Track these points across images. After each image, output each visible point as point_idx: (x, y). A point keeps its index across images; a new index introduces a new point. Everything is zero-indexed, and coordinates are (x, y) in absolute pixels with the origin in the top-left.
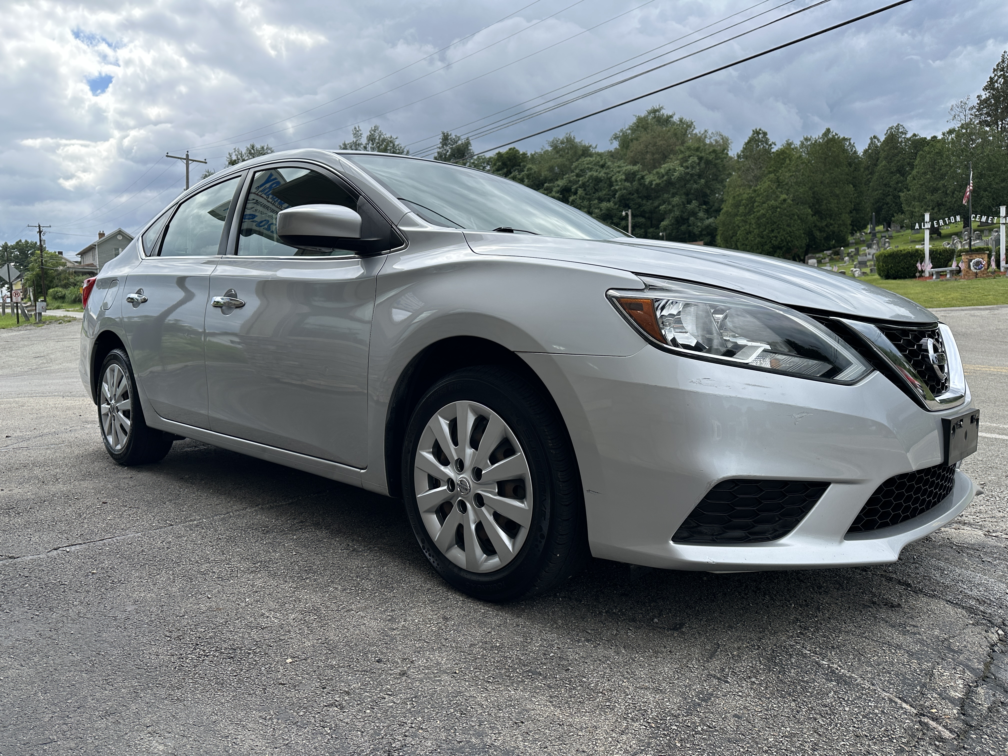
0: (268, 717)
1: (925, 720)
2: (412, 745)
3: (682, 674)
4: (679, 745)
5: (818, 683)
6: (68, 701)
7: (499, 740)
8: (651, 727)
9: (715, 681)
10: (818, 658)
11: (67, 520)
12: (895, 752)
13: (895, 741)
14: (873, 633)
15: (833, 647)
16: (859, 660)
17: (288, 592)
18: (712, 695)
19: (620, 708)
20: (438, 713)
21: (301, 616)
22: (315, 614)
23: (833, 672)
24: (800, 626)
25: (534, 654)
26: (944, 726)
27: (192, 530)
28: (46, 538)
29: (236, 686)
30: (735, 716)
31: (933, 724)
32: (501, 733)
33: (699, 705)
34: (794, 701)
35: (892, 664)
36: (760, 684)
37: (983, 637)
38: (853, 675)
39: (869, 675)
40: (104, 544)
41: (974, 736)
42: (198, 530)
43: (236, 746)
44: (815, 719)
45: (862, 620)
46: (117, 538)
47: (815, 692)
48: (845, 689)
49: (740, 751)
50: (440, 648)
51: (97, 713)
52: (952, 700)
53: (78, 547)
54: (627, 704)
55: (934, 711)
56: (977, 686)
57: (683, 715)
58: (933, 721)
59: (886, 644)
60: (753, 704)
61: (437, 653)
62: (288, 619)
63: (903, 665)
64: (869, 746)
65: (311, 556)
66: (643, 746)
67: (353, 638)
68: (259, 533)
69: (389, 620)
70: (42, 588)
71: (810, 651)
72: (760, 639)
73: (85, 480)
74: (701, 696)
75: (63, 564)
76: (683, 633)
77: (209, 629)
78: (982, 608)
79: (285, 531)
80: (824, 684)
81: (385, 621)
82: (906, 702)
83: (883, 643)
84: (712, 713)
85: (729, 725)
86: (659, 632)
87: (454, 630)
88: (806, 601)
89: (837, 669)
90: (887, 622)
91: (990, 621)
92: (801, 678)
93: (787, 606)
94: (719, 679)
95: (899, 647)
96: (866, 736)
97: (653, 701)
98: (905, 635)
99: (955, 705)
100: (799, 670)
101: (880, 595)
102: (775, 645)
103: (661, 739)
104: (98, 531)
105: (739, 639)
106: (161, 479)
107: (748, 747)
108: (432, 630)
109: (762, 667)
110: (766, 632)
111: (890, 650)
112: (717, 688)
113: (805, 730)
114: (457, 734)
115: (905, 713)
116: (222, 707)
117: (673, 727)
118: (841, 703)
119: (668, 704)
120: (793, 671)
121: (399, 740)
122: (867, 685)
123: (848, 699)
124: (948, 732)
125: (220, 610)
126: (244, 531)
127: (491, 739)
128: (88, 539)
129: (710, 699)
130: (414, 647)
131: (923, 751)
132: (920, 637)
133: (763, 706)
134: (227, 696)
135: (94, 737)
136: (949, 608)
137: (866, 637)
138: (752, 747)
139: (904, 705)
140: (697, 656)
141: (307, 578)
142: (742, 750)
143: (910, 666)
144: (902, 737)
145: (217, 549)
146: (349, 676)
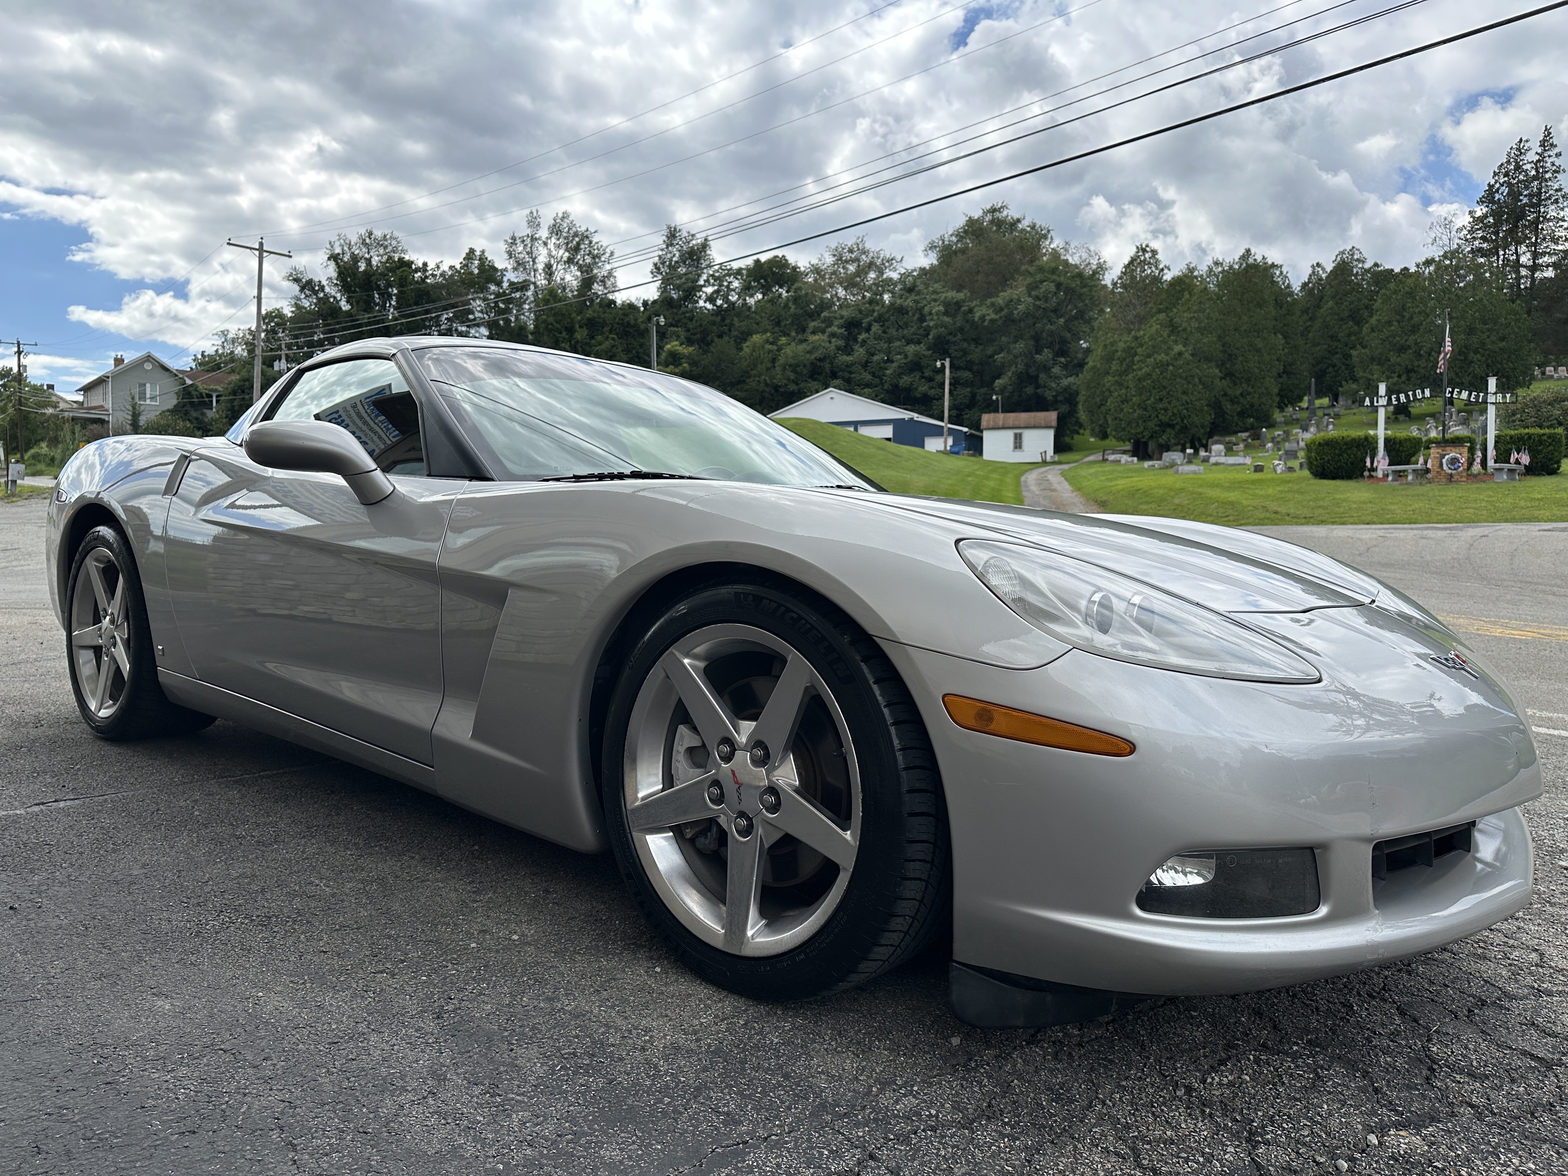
0: (302, 981)
21: (361, 886)
22: (380, 883)
29: (265, 952)
40: (105, 801)
53: (69, 803)
65: (386, 821)
69: (474, 892)
75: (49, 822)
87: (554, 903)
108: (525, 903)
125: (256, 877)
128: (82, 794)
141: (376, 846)
146: (408, 945)
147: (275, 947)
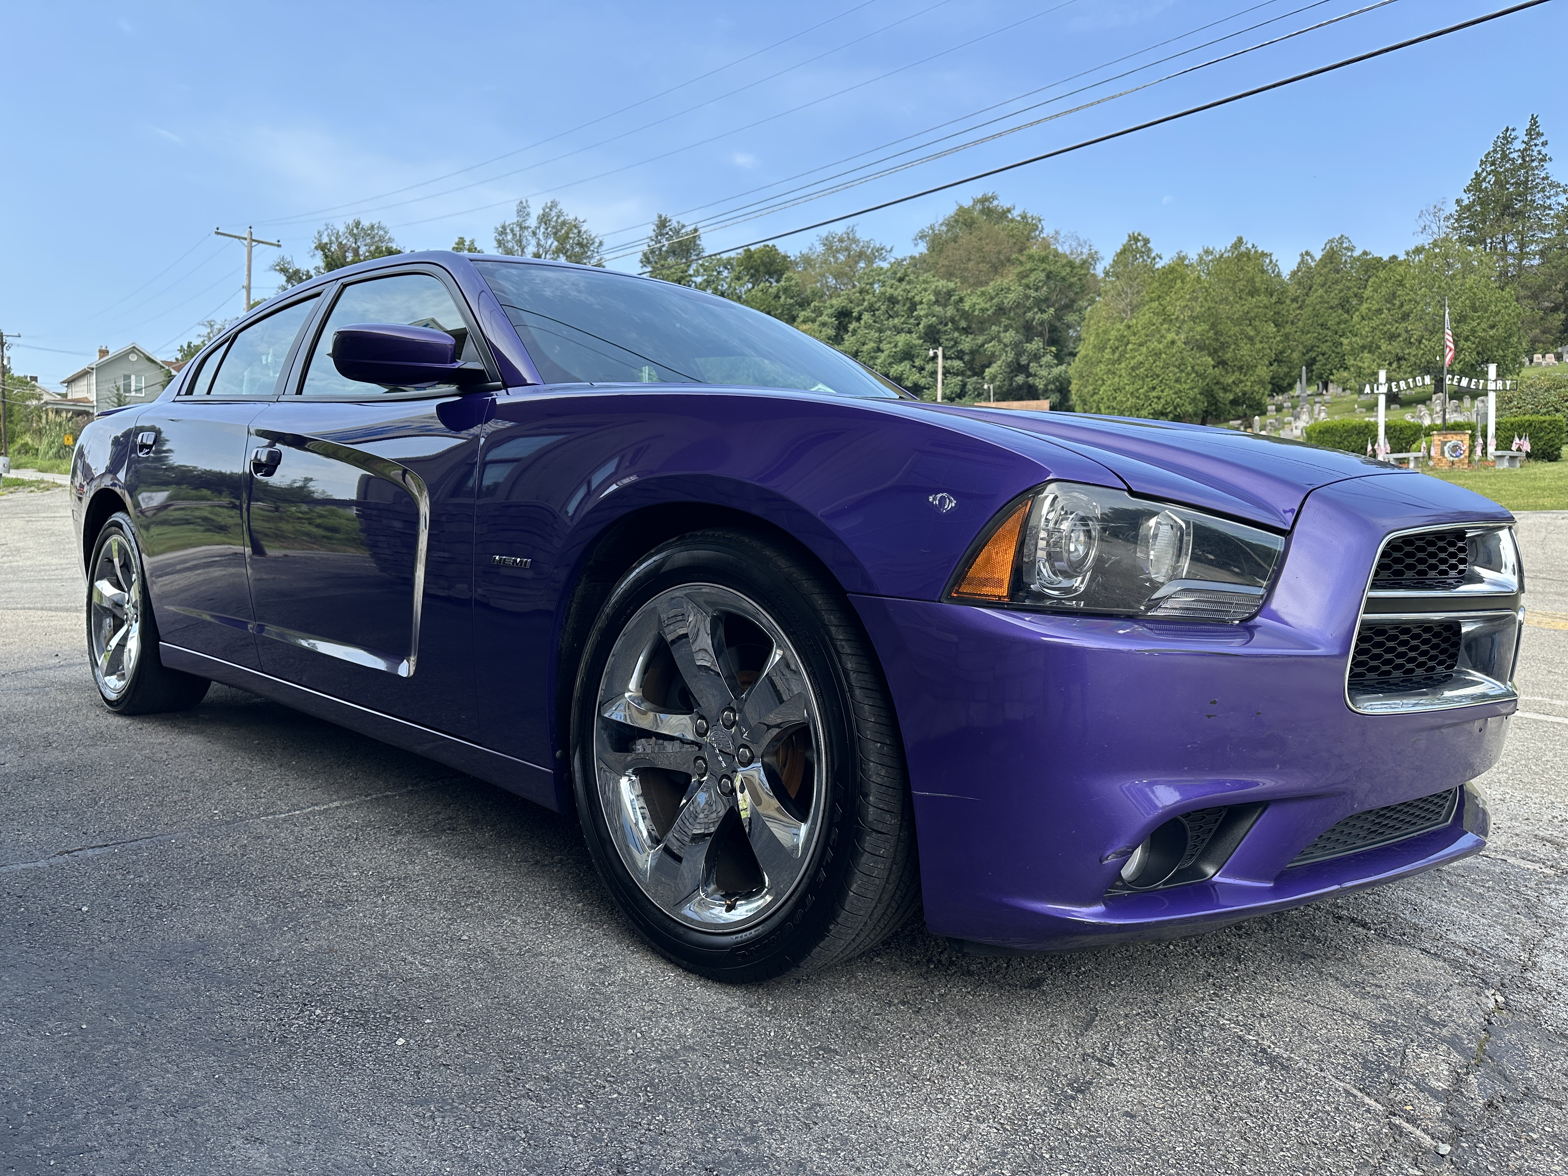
0: (429, 1114)
1: (1397, 1121)
2: (652, 1155)
3: (1045, 1053)
4: (1047, 1156)
5: (1243, 1067)
6: (111, 1089)
7: (782, 1149)
8: (1005, 1130)
9: (1094, 1064)
10: (1242, 1031)
11: (74, 809)
12: (1356, 1167)
13: (1355, 1151)
14: (1318, 996)
15: (1262, 1015)
16: (1301, 1034)
17: (439, 925)
18: (1091, 1083)
19: (959, 1102)
20: (687, 1108)
21: (464, 963)
22: (485, 960)
23: (1264, 1051)
24: (1214, 984)
25: (824, 1021)
26: (1423, 1130)
27: (279, 828)
28: (45, 836)
29: (372, 1067)
30: (1127, 1114)
31: (1408, 1127)
32: (784, 1139)
33: (1073, 1098)
34: (1210, 1092)
35: (1348, 1040)
36: (1160, 1069)
37: (1474, 1003)
38: (1292, 1055)
39: (1316, 1056)
41: (1465, 1145)
42: (287, 829)
43: (383, 1158)
44: (1241, 1119)
45: (1302, 975)
46: (159, 838)
47: (1240, 1081)
48: (1282, 1075)
49: (1135, 1164)
50: (682, 1012)
51: (158, 1109)
52: (1434, 1094)
53: (98, 851)
54: (968, 1097)
55: (1409, 1108)
56: (1468, 1074)
57: (1051, 1113)
58: (1408, 1122)
59: (1337, 1011)
60: (1152, 1097)
61: (677, 1020)
62: (443, 967)
63: (1363, 1042)
64: (1319, 1157)
65: (470, 871)
66: (994, 1158)
67: (547, 997)
68: (385, 834)
69: (601, 970)
70: (47, 914)
71: (1230, 1020)
72: (1157, 1003)
73: (96, 745)
74: (1075, 1085)
75: (77, 878)
76: (1044, 993)
77: (320, 981)
78: (1471, 962)
79: (425, 832)
80: (1251, 1069)
81: (594, 971)
82: (1368, 1094)
83: (1334, 1010)
84: (1092, 1110)
85: (1118, 1128)
86: (1009, 991)
88: (1220, 947)
89: (1270, 1047)
90: (1337, 979)
91: (1483, 980)
92: (1218, 1060)
93: (1192, 954)
94: (1100, 1060)
95: (1356, 1016)
96: (1316, 1144)
97: (1006, 1092)
98: (1365, 998)
99: (1439, 1100)
100: (1216, 1048)
101: (1326, 940)
102: (1180, 1011)
103: (1021, 1147)
104: (127, 827)
105: (1126, 1002)
106: (218, 747)
107: (1147, 1160)
109: (1161, 1043)
110: (1165, 993)
111: (1343, 1020)
112: (1099, 1074)
113: (1228, 1136)
114: (719, 1140)
115: (1368, 1111)
116: (355, 1100)
117: (1037, 1131)
118: (1277, 1097)
119: (1027, 1096)
120: (1205, 1050)
121: (631, 1149)
122: (1314, 1070)
123: (1287, 1090)
124: (1428, 1138)
126: (361, 830)
127: (769, 1148)
128: (112, 839)
129: (1089, 1089)
130: (642, 1012)
131: (1396, 1164)
132: (1386, 1002)
133: (1166, 1101)
134: (360, 1082)
135: (159, 1144)
136: (1425, 960)
137: (1308, 1002)
138: (1153, 1158)
139: (1367, 1100)
140: (1066, 1027)
141: (467, 905)
142: (1138, 1163)
143: (1373, 1043)
144: (1366, 1145)
145: (321, 857)
146: (546, 1053)
147: (382, 1060)
